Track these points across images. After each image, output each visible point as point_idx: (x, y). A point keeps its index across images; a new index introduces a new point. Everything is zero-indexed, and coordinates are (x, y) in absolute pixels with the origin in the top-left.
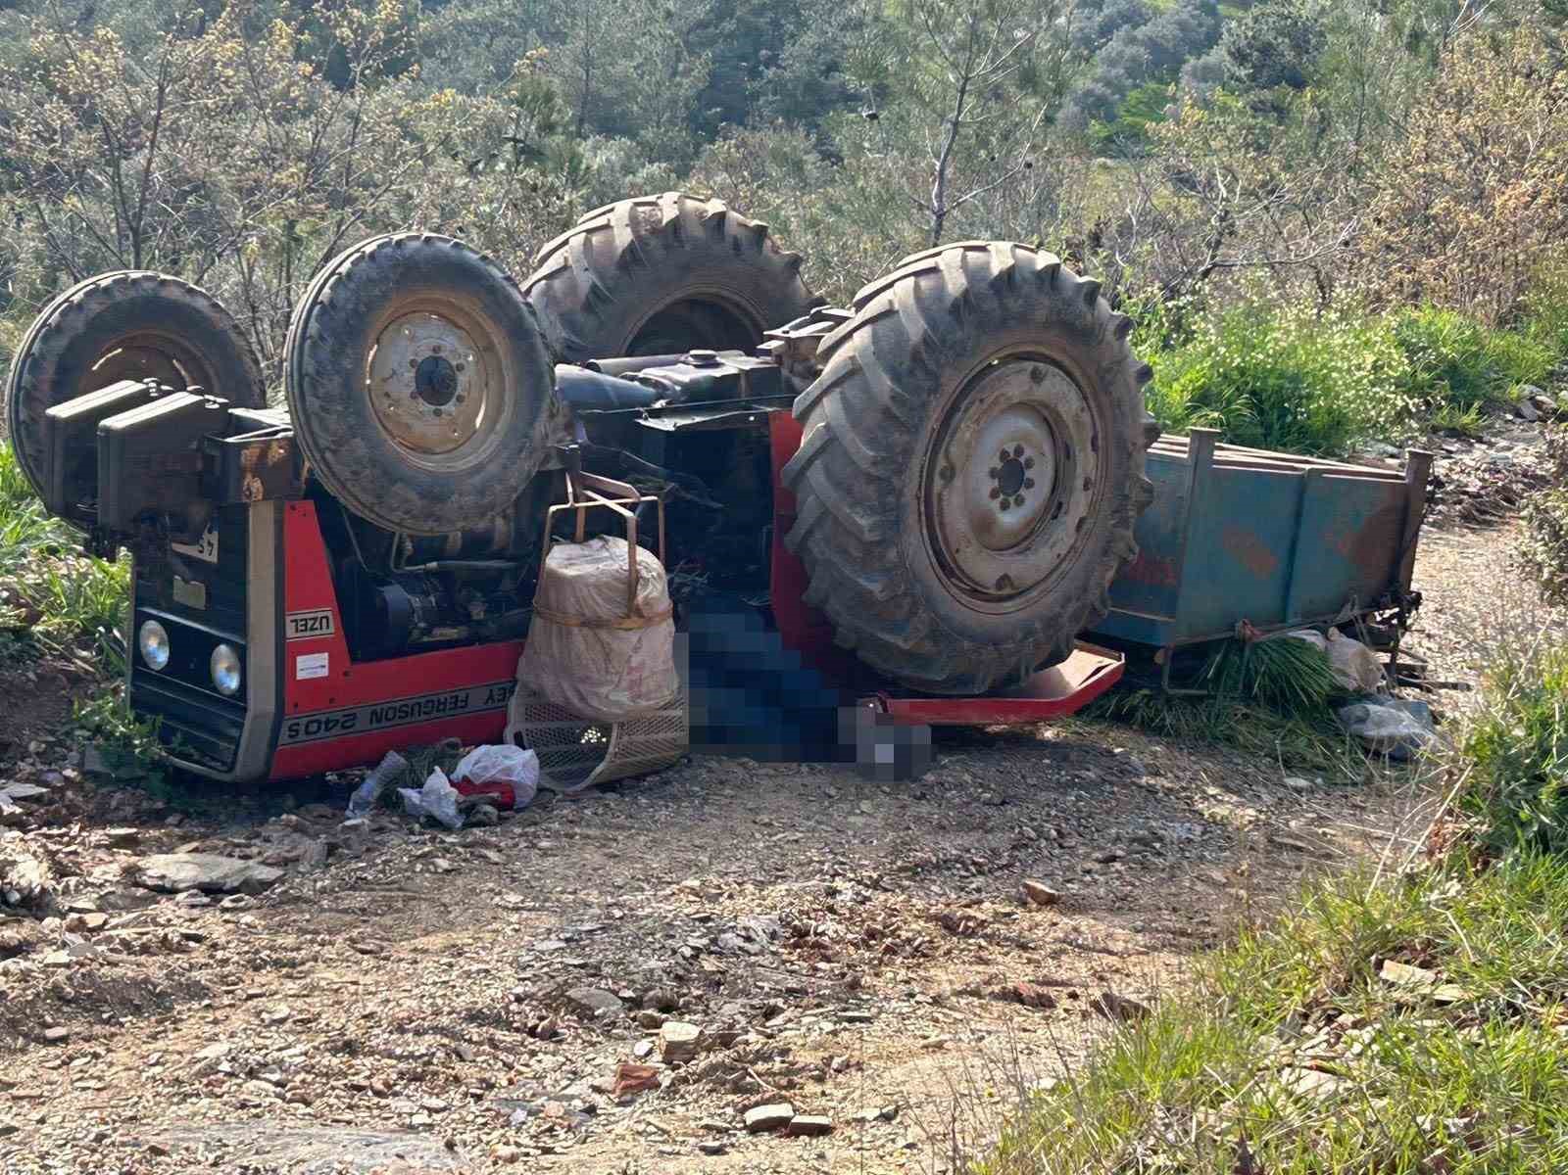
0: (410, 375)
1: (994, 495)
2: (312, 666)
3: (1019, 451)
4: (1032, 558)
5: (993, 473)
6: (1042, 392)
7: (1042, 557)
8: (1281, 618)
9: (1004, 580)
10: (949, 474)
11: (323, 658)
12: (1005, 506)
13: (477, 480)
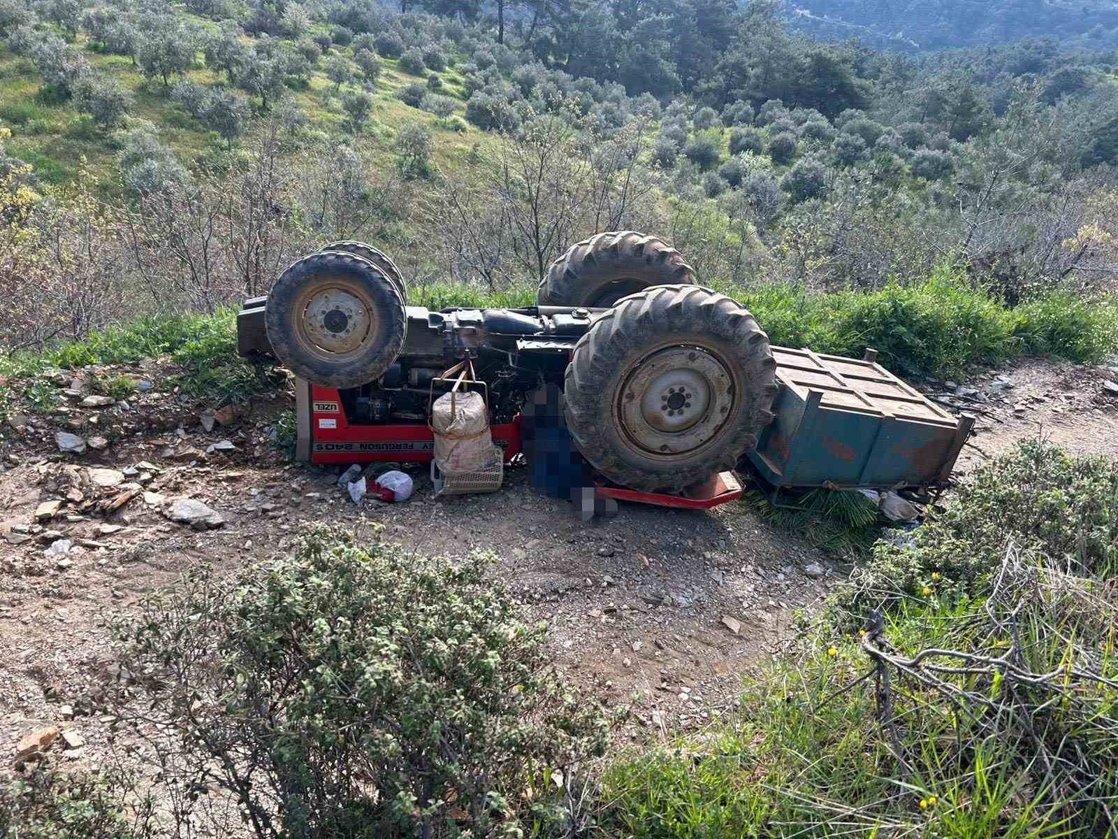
0: (321, 317)
1: (664, 408)
2: (327, 424)
3: (682, 390)
4: (682, 439)
5: (664, 398)
6: (695, 365)
7: (690, 440)
8: (857, 483)
9: (664, 447)
10: (631, 397)
11: (334, 421)
12: (671, 414)
13: (348, 369)
